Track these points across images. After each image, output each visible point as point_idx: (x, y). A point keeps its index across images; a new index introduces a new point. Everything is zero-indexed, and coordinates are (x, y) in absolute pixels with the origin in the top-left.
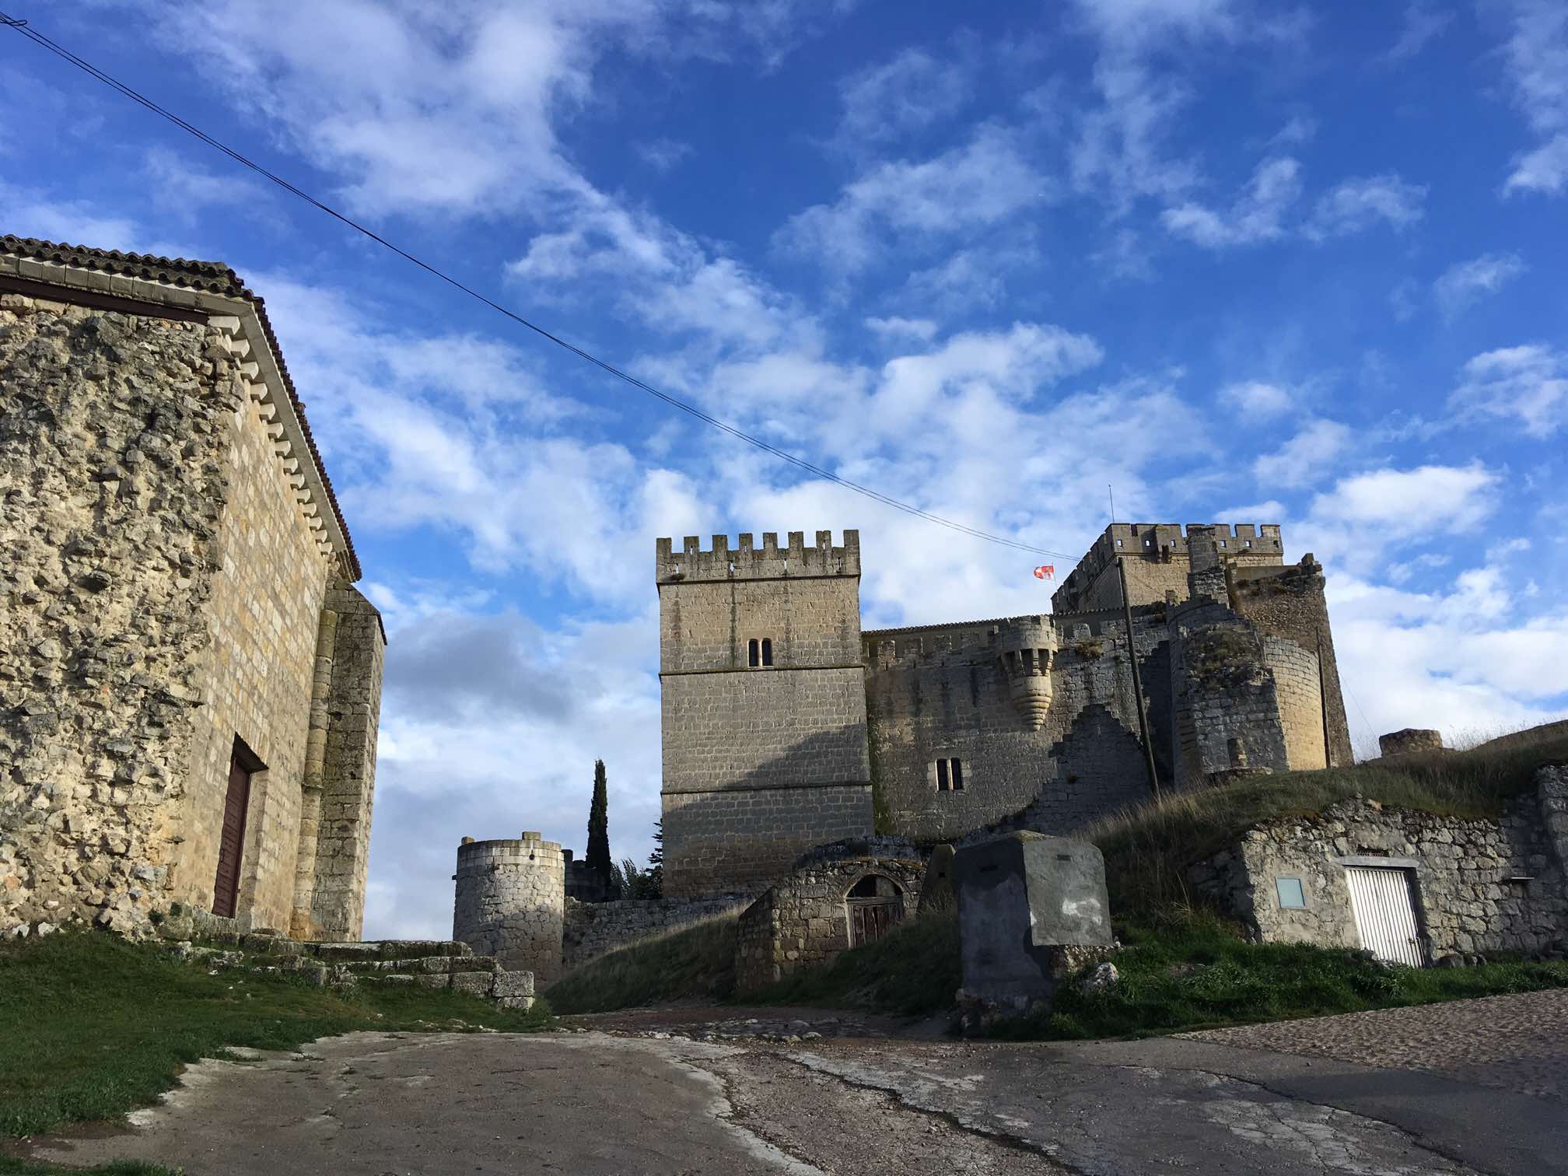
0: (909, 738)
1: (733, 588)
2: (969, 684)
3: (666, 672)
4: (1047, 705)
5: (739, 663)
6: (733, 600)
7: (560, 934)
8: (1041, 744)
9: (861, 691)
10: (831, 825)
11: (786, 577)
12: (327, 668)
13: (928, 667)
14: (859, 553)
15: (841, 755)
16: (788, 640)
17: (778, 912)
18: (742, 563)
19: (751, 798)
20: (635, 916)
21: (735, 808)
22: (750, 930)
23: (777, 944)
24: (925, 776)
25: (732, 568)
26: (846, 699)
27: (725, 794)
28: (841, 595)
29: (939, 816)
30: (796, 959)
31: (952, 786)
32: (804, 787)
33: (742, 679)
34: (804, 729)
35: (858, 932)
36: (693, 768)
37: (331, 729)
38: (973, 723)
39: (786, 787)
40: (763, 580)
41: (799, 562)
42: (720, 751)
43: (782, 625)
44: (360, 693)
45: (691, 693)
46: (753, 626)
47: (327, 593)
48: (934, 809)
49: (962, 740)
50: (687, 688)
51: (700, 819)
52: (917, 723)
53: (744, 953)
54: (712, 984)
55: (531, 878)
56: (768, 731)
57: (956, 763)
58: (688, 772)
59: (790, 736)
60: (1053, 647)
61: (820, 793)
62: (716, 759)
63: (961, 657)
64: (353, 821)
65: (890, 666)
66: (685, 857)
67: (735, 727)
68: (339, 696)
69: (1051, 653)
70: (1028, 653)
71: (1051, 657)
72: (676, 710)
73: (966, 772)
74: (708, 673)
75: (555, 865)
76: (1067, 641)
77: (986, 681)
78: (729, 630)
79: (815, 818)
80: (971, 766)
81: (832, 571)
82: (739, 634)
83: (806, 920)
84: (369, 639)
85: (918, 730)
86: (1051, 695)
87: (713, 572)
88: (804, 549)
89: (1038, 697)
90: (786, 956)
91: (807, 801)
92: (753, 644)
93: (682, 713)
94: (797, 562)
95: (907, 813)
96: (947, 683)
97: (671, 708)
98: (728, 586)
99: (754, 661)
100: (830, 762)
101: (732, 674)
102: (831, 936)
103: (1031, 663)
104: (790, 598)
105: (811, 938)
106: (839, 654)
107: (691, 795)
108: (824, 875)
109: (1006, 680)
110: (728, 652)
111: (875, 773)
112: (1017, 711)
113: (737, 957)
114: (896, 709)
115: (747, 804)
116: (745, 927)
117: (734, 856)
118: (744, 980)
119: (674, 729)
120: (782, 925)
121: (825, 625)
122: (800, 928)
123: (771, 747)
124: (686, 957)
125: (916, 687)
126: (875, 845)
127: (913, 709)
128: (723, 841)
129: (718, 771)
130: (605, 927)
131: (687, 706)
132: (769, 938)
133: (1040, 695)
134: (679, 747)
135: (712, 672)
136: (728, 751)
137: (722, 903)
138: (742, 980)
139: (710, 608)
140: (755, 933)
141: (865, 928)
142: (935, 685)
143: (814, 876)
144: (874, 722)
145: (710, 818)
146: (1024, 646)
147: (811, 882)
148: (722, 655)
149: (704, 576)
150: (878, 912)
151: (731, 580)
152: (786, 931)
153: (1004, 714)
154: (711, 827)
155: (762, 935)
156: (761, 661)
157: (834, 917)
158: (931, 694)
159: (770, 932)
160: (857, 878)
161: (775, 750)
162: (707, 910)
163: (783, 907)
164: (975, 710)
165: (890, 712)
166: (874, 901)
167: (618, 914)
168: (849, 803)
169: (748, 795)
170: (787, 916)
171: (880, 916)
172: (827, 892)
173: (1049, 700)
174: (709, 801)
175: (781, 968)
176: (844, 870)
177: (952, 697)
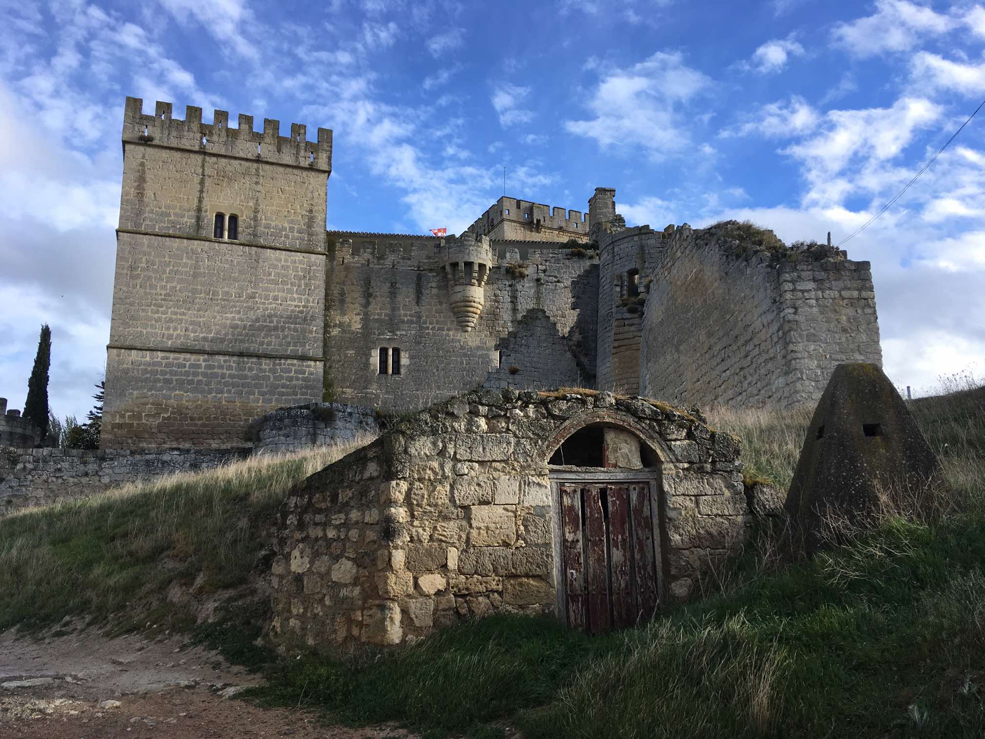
0: (357, 326)
1: (204, 160)
2: (414, 286)
3: (124, 229)
4: (479, 312)
5: (204, 233)
6: (203, 172)
8: (470, 344)
9: (321, 276)
10: (282, 394)
11: (258, 160)
13: (381, 267)
14: (331, 151)
15: (297, 331)
16: (255, 219)
17: (404, 486)
18: (215, 138)
19: (204, 361)
20: (65, 465)
21: (187, 369)
22: (319, 518)
23: (399, 557)
24: (368, 360)
25: (204, 141)
26: (307, 281)
27: (177, 355)
28: (310, 187)
29: (377, 396)
30: (439, 593)
31: (390, 371)
32: (258, 356)
33: (206, 248)
34: (264, 303)
35: (570, 537)
36: (145, 326)
38: (415, 319)
39: (241, 355)
40: (236, 158)
41: (273, 148)
42: (176, 314)
43: (251, 204)
45: (149, 254)
46: (221, 200)
48: (374, 389)
49: (404, 333)
50: (145, 248)
51: (148, 375)
52: (366, 314)
54: (207, 611)
56: (228, 300)
57: (396, 352)
58: (139, 329)
59: (250, 309)
60: (489, 265)
61: (274, 364)
62: (171, 320)
63: (409, 262)
65: (346, 261)
66: (128, 411)
67: (194, 291)
69: (487, 268)
70: (469, 265)
71: (488, 272)
72: (132, 268)
73: (405, 361)
74: (170, 236)
76: (500, 261)
77: (430, 285)
78: (196, 200)
79: (267, 386)
80: (410, 356)
81: (305, 163)
82: (207, 204)
83: (466, 508)
85: (366, 320)
86: (483, 303)
87: (184, 141)
88: (278, 137)
89: (473, 304)
90: (416, 585)
91: (261, 369)
92: (220, 217)
93: (139, 271)
94: (271, 148)
95: (348, 390)
96: (396, 283)
97: (127, 265)
98: (199, 158)
99: (219, 231)
100: (287, 336)
101: (196, 242)
102: (518, 544)
103: (471, 274)
104: (261, 180)
105: (474, 546)
106: (304, 240)
107: (140, 352)
108: (505, 415)
109: (447, 287)
110: (193, 221)
111: (325, 353)
112: (454, 313)
113: (277, 568)
114: (348, 300)
115: (199, 366)
116: (305, 510)
117: (180, 412)
118: (292, 622)
119: (128, 285)
120: (413, 516)
121: (293, 211)
122: (452, 523)
123: (229, 316)
124: (142, 544)
125: (367, 283)
126: (340, 411)
127: (363, 301)
128: (170, 399)
129: (171, 332)
130: (29, 474)
131: (144, 265)
132: (374, 542)
133: (474, 302)
134: (131, 304)
135: (174, 237)
136: (184, 314)
137: (166, 457)
138: (287, 619)
139: (178, 175)
140: (338, 527)
141: (584, 530)
142: (385, 283)
143: (486, 417)
144: (327, 308)
145: (159, 376)
146: (467, 259)
147: (478, 427)
148: (186, 222)
149: (174, 143)
150: (610, 499)
151: (203, 152)
152: (420, 530)
153: (442, 315)
154: (159, 385)
155: (354, 534)
156: (226, 234)
157: (526, 504)
158: (381, 290)
159: (378, 528)
160: (572, 427)
161: (233, 319)
162: (148, 463)
163: (416, 476)
164: (417, 308)
165: (342, 302)
166: (602, 476)
167: (45, 461)
168: (300, 376)
169: (201, 358)
170: (423, 497)
171: (613, 507)
172: (511, 450)
173: (481, 307)
174: (159, 359)
175: (405, 612)
176: (547, 409)
177: (398, 295)
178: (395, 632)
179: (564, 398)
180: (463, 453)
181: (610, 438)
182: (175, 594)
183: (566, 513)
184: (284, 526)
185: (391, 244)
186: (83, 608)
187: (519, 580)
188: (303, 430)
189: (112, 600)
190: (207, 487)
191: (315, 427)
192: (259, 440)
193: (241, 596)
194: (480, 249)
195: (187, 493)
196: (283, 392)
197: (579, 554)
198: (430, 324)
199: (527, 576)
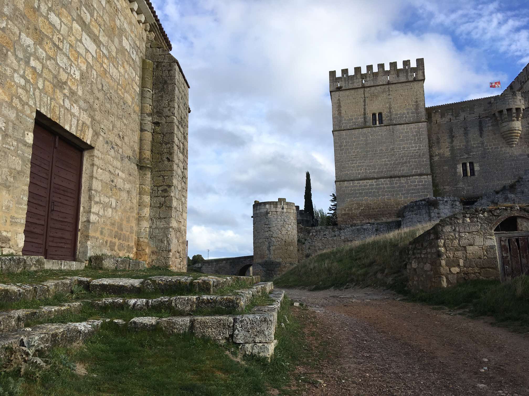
0: (447, 153)
1: (364, 91)
2: (478, 128)
3: (335, 130)
4: (519, 135)
5: (368, 124)
6: (364, 96)
7: (296, 239)
8: (516, 153)
9: (425, 133)
10: (413, 193)
11: (389, 84)
12: (149, 95)
13: (457, 121)
14: (424, 69)
15: (416, 162)
16: (390, 112)
17: (443, 241)
18: (368, 79)
19: (375, 182)
20: (327, 233)
21: (368, 187)
22: (418, 251)
23: (443, 262)
24: (456, 170)
25: (364, 82)
26: (418, 137)
27: (363, 181)
28: (415, 90)
29: (463, 189)
30: (458, 273)
31: (469, 174)
32: (399, 177)
33: (370, 131)
34: (399, 151)
35: (505, 255)
36: (349, 170)
37: (154, 132)
38: (480, 145)
39: (391, 177)
40: (378, 86)
41: (395, 76)
42: (360, 163)
43: (387, 106)
44: (169, 110)
45: (346, 138)
46: (374, 107)
47: (146, 50)
48: (461, 185)
49: (474, 153)
50: (345, 136)
51: (353, 192)
52: (452, 147)
53: (414, 265)
54: (390, 280)
55: (283, 217)
56: (382, 153)
57: (471, 164)
58: (346, 172)
59: (393, 155)
60: (523, 107)
61: (407, 180)
62: (359, 166)
63: (473, 115)
64: (170, 186)
65: (438, 122)
66: (347, 208)
67: (367, 152)
68: (157, 112)
69: (522, 109)
70: (509, 110)
71: (522, 111)
72: (340, 146)
73: (477, 168)
74: (354, 129)
75: (293, 212)
77: (487, 125)
78: (363, 110)
79: (405, 191)
80: (479, 165)
81: (411, 79)
82: (368, 111)
83: (465, 247)
84: (172, 77)
85: (452, 150)
86: (521, 129)
87: (355, 84)
88: (397, 70)
89: (515, 131)
90: (450, 271)
91: (401, 183)
92: (374, 115)
93: (343, 147)
95: (447, 187)
96: (467, 128)
97: (338, 145)
98: (362, 90)
99: (374, 123)
100: (411, 165)
101: (365, 129)
102: (484, 258)
103: (512, 115)
104: (391, 93)
105: (468, 259)
106: (415, 117)
107: (348, 182)
108: (476, 216)
109: (498, 124)
110: (363, 120)
111: (432, 170)
112: (504, 138)
113: (408, 267)
114: (442, 141)
115: (373, 185)
116: (414, 249)
117: (368, 207)
118: (415, 282)
119: (340, 154)
120: (446, 250)
121: (408, 104)
122: (460, 252)
123: (383, 160)
124: (367, 261)
125: (451, 131)
126: (441, 201)
127: (450, 140)
128: (363, 201)
129: (359, 171)
130: (315, 237)
131: (345, 144)
132: (435, 258)
133: (515, 130)
134: (342, 162)
135: (356, 129)
136: (364, 162)
137: (365, 227)
138: (413, 282)
139: (354, 101)
140: (424, 254)
141: (510, 253)
142: (461, 129)
143: (469, 218)
144: (430, 147)
145: (357, 191)
146: (508, 107)
147: (466, 221)
148: (360, 121)
149: (351, 86)
150: (520, 242)
151: (364, 87)
152: (449, 254)
153: (496, 140)
154: (357, 195)
155: (429, 256)
156: (378, 122)
157: (486, 245)
158: (459, 133)
159: (436, 254)
160: (502, 218)
161: (385, 161)
162: (358, 230)
163: (446, 238)
164: (481, 139)
165: (438, 143)
166: (516, 235)
167: (320, 232)
168: (420, 184)
169: (374, 181)
170: (449, 244)
171: (521, 244)
172: (479, 228)
173: (520, 132)
174: (356, 184)
175: (447, 278)
176: (492, 213)
177: (469, 134)
178: (445, 284)
179: (499, 209)
180: (462, 230)
181: (519, 221)
182: (379, 276)
183: (502, 248)
184: (408, 254)
185: (462, 108)
186: (352, 281)
187: (486, 269)
188: (424, 211)
189: (360, 278)
190: (384, 242)
191: (429, 209)
192: (404, 217)
193: (400, 276)
194: (515, 100)
195: (378, 244)
196: (413, 192)
197: (509, 261)
198: (490, 146)
199: (488, 268)
